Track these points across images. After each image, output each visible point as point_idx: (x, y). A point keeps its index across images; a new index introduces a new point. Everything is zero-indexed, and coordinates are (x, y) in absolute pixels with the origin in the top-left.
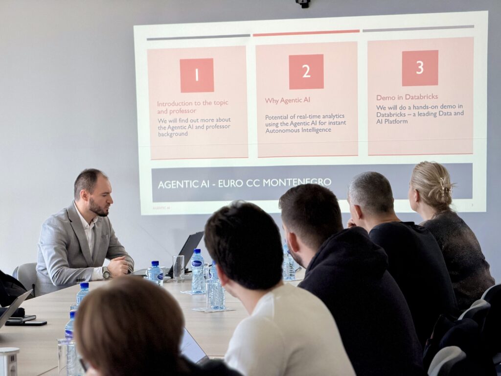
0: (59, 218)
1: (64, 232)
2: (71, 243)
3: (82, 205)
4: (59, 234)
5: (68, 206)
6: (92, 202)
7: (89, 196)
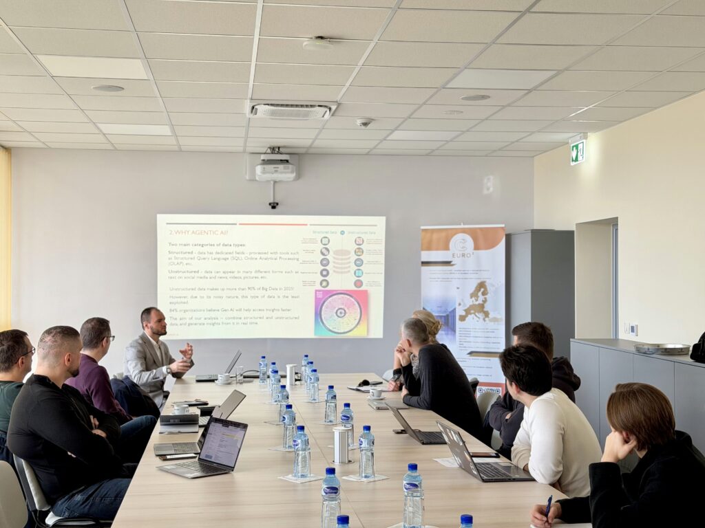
0: (136, 341)
1: (142, 350)
2: (148, 357)
3: (148, 333)
4: (139, 351)
5: (141, 334)
6: (152, 328)
7: (149, 325)
